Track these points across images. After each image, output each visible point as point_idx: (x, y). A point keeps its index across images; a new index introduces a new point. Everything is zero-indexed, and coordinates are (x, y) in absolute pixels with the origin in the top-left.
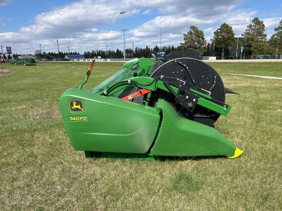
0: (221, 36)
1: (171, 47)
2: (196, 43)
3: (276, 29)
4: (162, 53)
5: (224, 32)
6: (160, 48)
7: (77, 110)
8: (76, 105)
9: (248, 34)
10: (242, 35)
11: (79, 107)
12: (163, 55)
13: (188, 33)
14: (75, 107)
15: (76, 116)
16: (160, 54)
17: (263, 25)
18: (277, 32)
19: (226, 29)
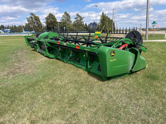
0: (50, 20)
1: (14, 26)
2: (36, 24)
3: (75, 19)
4: (8, 29)
5: (51, 18)
6: (5, 27)
7: (113, 56)
8: (113, 53)
9: (63, 20)
10: (61, 20)
11: (113, 54)
12: (9, 31)
13: (30, 18)
14: (112, 54)
15: (112, 59)
16: (7, 31)
17: (70, 16)
18: (75, 20)
19: (51, 16)
